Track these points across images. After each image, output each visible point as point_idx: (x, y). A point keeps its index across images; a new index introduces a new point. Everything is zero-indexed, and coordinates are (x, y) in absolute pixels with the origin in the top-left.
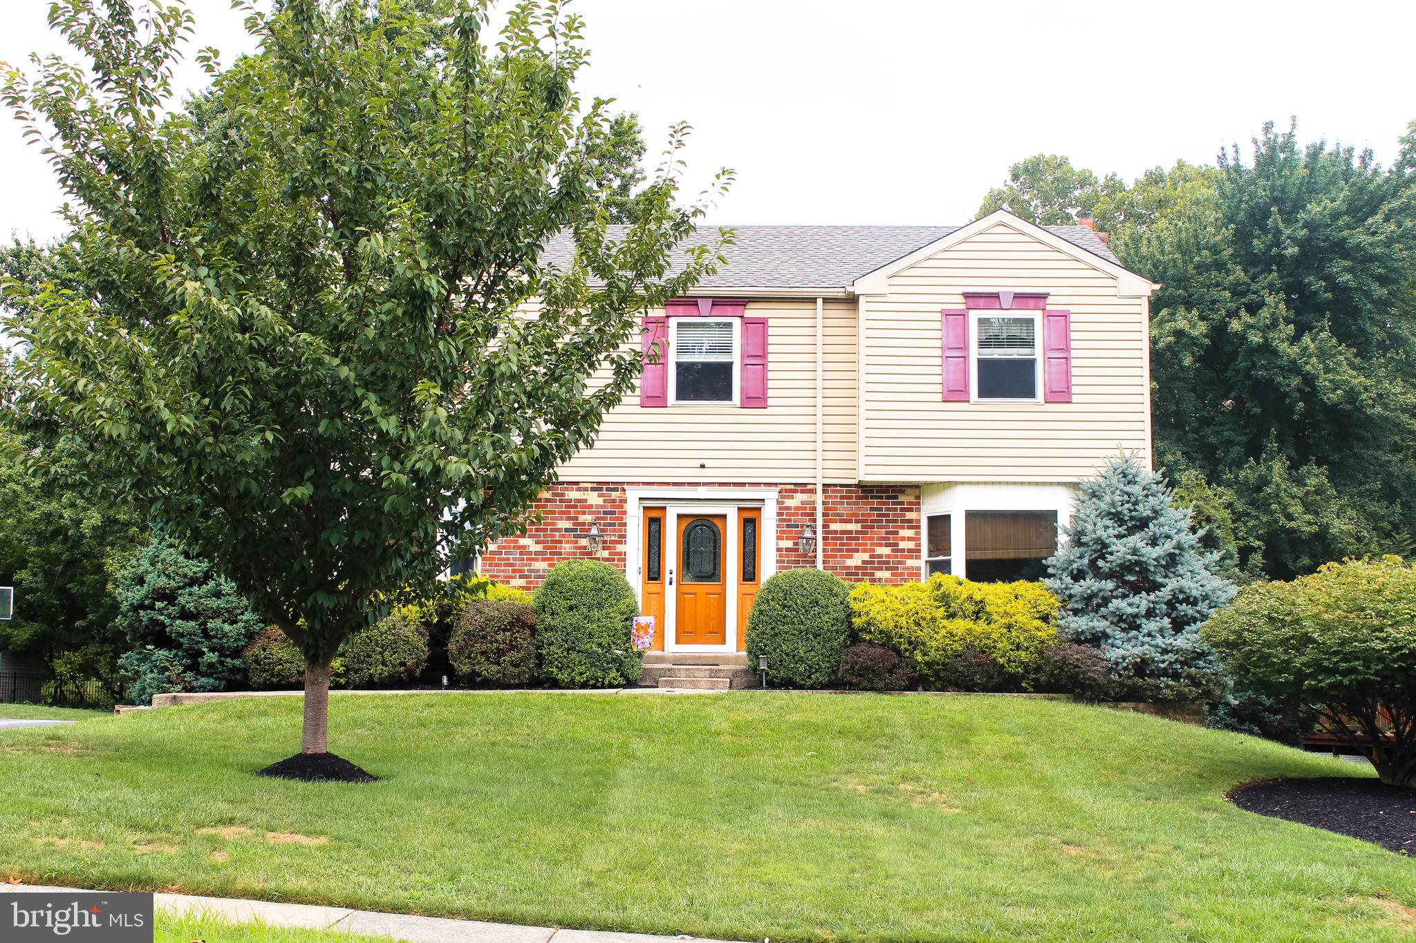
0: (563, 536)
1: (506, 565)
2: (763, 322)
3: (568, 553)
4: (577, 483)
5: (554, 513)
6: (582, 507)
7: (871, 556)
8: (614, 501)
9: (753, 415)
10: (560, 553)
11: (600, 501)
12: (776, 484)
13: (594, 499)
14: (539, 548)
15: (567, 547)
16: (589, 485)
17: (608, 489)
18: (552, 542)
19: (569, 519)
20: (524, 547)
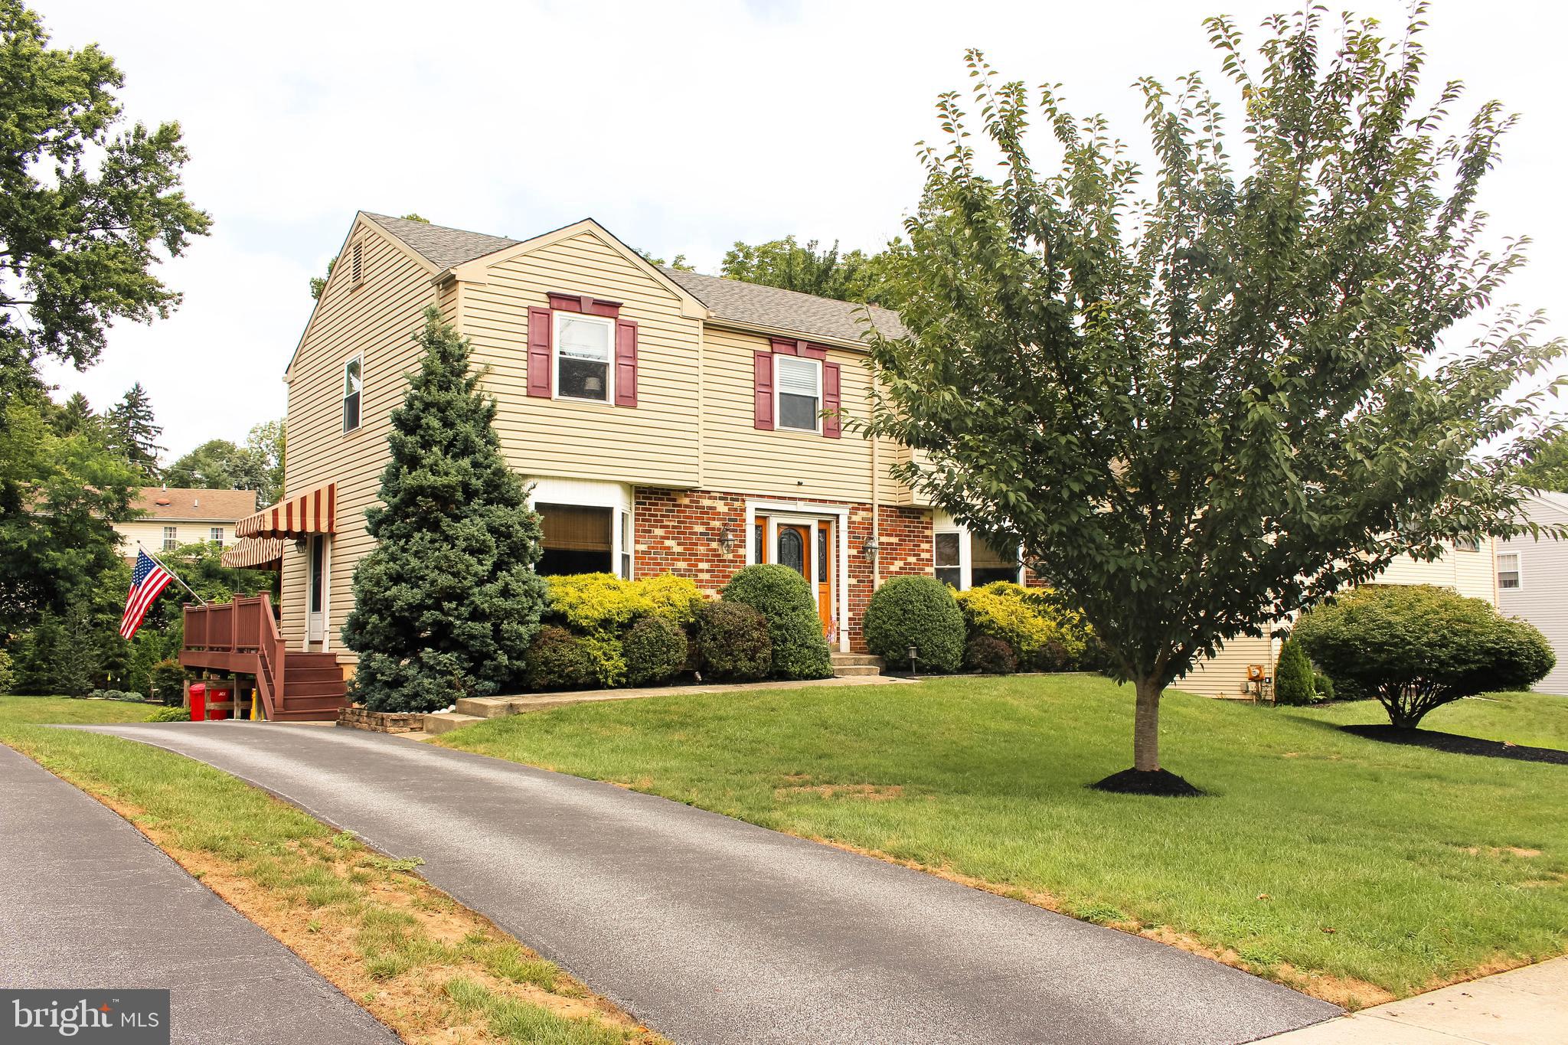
0: (699, 539)
1: (655, 564)
2: (837, 367)
3: (703, 555)
4: (709, 492)
5: (691, 517)
6: (713, 514)
7: (905, 564)
8: (736, 510)
9: (831, 444)
10: (696, 555)
11: (725, 509)
12: (846, 503)
13: (721, 507)
14: (680, 549)
15: (702, 549)
16: (718, 495)
17: (732, 499)
18: (691, 544)
19: (703, 524)
20: (669, 548)
